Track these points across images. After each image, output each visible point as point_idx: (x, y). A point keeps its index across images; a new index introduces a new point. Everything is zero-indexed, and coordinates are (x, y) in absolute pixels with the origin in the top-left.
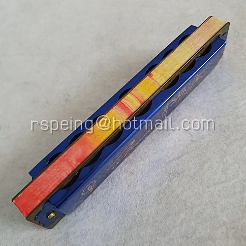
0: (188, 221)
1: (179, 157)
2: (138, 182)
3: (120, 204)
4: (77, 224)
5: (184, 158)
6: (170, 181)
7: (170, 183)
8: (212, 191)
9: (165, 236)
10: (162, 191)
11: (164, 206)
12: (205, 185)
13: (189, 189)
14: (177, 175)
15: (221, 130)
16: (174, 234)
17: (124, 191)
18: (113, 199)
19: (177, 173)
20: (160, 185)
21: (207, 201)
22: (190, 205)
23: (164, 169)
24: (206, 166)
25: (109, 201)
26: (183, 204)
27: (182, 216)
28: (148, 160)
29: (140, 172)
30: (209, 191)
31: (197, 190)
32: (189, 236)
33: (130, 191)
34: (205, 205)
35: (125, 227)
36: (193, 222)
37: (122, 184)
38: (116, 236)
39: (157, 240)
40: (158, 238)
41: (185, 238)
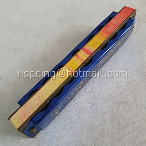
0: (132, 131)
1: (122, 93)
2: (98, 109)
3: (88, 124)
4: (63, 139)
5: (124, 93)
6: (118, 107)
7: (118, 109)
8: (144, 112)
9: (119, 142)
10: (114, 114)
11: (116, 124)
12: (139, 109)
13: (130, 112)
14: (121, 104)
15: (144, 76)
16: (125, 140)
17: (90, 116)
18: (84, 121)
19: (122, 103)
20: (112, 110)
21: (142, 119)
22: (132, 122)
23: (113, 101)
24: (138, 98)
25: (81, 123)
26: (128, 121)
27: (128, 128)
28: (102, 95)
29: (99, 103)
30: (142, 112)
31: (135, 113)
32: (134, 141)
33: (94, 116)
34: (141, 121)
35: (94, 138)
36: (135, 132)
37: (88, 112)
38: (89, 144)
39: (115, 145)
40: (115, 144)
41: (132, 142)
